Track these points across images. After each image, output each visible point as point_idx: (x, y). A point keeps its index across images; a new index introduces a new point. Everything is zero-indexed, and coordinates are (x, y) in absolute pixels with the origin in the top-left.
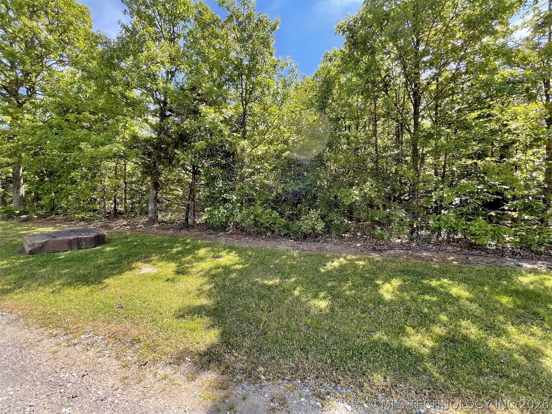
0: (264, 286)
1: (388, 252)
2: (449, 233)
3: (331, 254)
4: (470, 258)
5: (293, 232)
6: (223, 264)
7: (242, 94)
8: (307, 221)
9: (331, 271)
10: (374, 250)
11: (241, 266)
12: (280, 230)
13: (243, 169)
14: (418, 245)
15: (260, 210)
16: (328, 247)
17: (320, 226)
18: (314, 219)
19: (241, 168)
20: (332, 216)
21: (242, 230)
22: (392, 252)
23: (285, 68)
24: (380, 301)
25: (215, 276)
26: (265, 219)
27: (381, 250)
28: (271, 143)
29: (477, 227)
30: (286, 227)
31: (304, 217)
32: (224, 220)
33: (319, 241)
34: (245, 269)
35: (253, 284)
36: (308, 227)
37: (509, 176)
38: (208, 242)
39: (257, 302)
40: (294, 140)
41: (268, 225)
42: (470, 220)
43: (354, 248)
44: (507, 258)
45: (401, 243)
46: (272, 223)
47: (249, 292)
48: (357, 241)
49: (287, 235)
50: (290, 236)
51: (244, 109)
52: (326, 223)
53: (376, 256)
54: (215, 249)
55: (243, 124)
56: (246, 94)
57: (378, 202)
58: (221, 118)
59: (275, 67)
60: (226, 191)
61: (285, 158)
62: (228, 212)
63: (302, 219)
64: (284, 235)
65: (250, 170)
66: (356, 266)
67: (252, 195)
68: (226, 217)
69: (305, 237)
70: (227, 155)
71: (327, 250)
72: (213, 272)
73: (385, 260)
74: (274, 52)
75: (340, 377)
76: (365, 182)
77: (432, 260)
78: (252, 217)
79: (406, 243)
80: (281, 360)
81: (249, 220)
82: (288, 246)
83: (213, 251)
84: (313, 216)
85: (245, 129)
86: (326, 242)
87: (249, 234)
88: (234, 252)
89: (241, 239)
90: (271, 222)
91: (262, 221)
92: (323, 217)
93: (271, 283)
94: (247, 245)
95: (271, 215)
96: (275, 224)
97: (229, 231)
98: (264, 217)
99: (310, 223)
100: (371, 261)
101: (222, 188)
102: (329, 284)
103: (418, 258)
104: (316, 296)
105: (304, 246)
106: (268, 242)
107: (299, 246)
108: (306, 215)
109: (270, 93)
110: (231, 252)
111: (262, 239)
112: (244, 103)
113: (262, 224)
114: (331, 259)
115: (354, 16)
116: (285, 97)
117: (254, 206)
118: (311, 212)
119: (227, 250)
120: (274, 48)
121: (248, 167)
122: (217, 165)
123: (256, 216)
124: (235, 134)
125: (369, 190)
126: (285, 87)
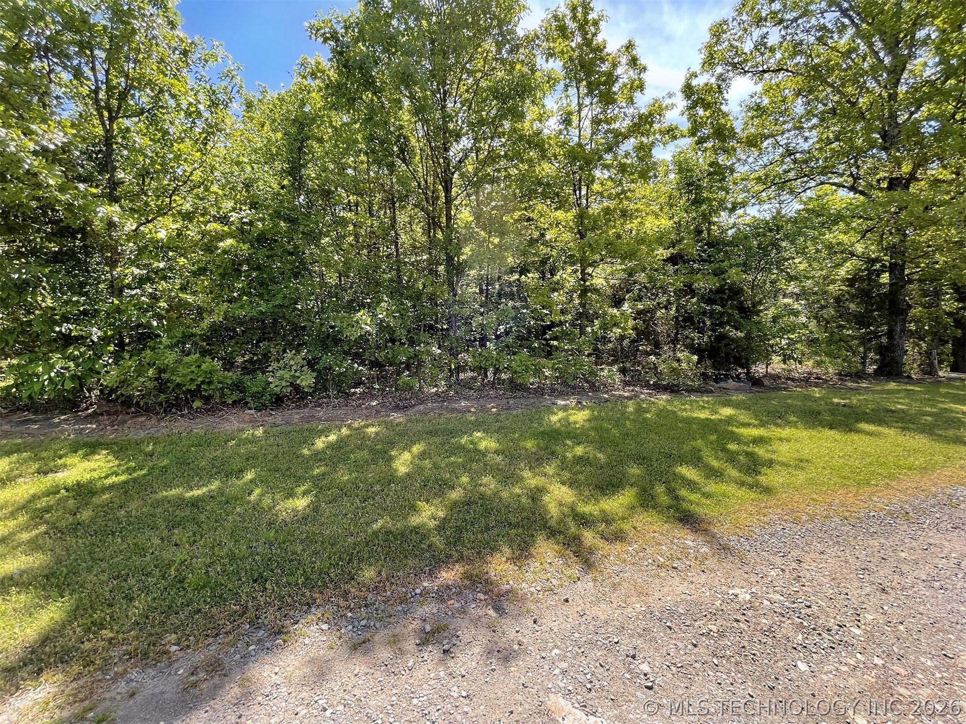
0: (180, 503)
1: (417, 408)
2: (495, 374)
3: (327, 424)
4: (511, 402)
5: (253, 396)
6: (70, 482)
7: (96, 91)
8: (281, 372)
9: (323, 451)
10: (397, 408)
11: (123, 478)
12: (223, 395)
13: (116, 266)
14: (457, 393)
15: (170, 357)
16: (321, 413)
17: (307, 380)
18: (294, 367)
19: (113, 264)
20: (328, 359)
21: (127, 402)
22: (421, 407)
23: (210, 63)
24: (391, 478)
25: (48, 510)
26: (184, 376)
27: (406, 407)
28: (188, 217)
29: (519, 363)
30: (238, 386)
31: (275, 365)
32: (69, 385)
33: (306, 406)
34: (135, 480)
35: (158, 503)
36: (284, 384)
37: (546, 299)
38: (20, 441)
39: (165, 533)
40: (242, 218)
41: (193, 387)
42: (514, 353)
43: (366, 408)
44: (546, 396)
45: (436, 394)
46: (203, 382)
47: (144, 523)
48: (373, 397)
49: (240, 401)
50: (247, 403)
51: (107, 131)
52: (319, 372)
53: (397, 417)
54: (44, 454)
55: (106, 164)
56: (109, 97)
57: (401, 333)
58: (32, 146)
59: (185, 53)
60: (66, 319)
61: (225, 252)
62: (77, 366)
63: (270, 369)
64: (234, 402)
65: (137, 271)
66: (365, 437)
67: (149, 326)
68: (74, 377)
69: (278, 401)
70: (63, 231)
71: (320, 419)
72: (42, 503)
73: (409, 421)
74: (179, 20)
75: (317, 595)
76: (379, 303)
77: (470, 411)
78: (151, 372)
79: (443, 392)
80: (214, 610)
81: (142, 380)
82: (244, 421)
83: (37, 458)
84: (292, 363)
85: (112, 176)
86: (320, 405)
87: (147, 410)
88: (104, 452)
89: (125, 422)
90: (200, 379)
91: (178, 380)
92: (311, 364)
93: (197, 492)
94: (142, 434)
95: (199, 367)
96: (210, 383)
97: (87, 409)
98: (182, 370)
99: (287, 376)
100: (389, 426)
101: (53, 309)
102: (316, 471)
103: (453, 410)
104: (291, 495)
105: (278, 417)
106: (198, 420)
107: (266, 419)
108: (278, 362)
109: (178, 105)
110: (93, 453)
111: (182, 416)
112: (106, 114)
113: (179, 386)
114: (325, 432)
115: (346, 17)
116: (212, 130)
117: (153, 349)
118: (289, 354)
119: (80, 452)
120: (179, 13)
121: (132, 263)
122: (34, 252)
123: (161, 371)
124: (82, 186)
125: (387, 316)
126: (214, 104)
